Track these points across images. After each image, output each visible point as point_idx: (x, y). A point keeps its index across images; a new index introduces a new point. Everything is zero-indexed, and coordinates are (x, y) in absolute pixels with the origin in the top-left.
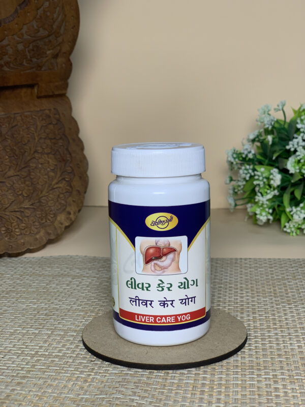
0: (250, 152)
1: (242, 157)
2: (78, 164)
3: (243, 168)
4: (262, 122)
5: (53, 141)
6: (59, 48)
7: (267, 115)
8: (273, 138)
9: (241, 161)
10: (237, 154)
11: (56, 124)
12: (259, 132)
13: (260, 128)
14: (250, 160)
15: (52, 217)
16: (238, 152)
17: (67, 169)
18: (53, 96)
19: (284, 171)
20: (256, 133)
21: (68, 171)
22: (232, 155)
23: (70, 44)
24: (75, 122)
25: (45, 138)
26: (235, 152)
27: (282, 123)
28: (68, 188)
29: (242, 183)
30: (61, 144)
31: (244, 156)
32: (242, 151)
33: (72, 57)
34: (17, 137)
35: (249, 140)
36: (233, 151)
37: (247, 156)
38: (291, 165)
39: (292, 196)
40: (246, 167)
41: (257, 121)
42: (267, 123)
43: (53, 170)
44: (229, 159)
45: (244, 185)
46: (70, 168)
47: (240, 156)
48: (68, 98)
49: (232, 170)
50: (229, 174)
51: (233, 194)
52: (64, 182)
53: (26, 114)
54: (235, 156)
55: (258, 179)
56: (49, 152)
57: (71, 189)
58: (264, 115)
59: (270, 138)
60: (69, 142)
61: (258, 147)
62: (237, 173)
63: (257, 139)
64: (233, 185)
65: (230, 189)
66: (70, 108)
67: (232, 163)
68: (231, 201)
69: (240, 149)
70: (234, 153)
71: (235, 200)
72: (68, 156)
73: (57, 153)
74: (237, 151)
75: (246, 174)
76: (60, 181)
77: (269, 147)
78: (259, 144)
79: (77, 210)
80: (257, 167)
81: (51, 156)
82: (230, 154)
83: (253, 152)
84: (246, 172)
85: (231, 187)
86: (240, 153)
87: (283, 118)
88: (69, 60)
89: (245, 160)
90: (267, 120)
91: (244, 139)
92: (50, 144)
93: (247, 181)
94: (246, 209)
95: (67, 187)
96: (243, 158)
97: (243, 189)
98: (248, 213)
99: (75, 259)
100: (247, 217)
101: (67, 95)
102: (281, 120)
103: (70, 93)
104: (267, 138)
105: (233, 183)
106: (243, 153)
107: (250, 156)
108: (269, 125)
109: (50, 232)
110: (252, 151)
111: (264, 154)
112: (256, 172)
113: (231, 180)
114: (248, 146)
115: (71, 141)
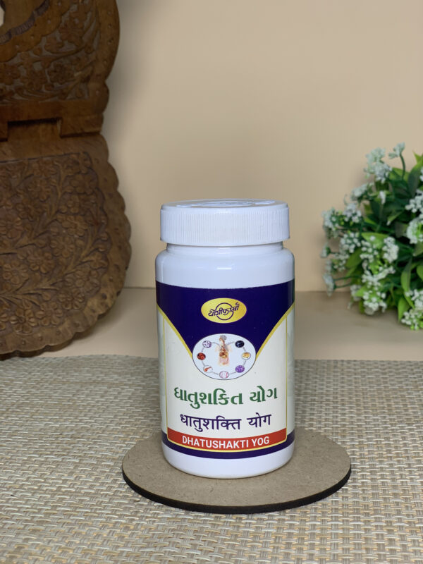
0: (355, 214)
1: (344, 220)
2: (117, 229)
3: (346, 236)
4: (372, 173)
5: (82, 197)
6: (90, 68)
7: (378, 163)
8: (387, 195)
9: (343, 226)
10: (336, 216)
11: (87, 173)
12: (368, 187)
13: (369, 181)
14: (355, 224)
15: (80, 302)
16: (339, 215)
17: (101, 235)
18: (82, 135)
19: (402, 241)
20: (364, 188)
21: (103, 239)
22: (331, 219)
23: (105, 62)
24: (113, 171)
25: (71, 193)
26: (334, 214)
27: (400, 174)
28: (103, 261)
29: (343, 257)
30: (93, 201)
31: (346, 220)
32: (344, 214)
33: (108, 82)
34: (32, 191)
35: (353, 198)
36: (331, 213)
37: (350, 219)
38: (411, 232)
39: (413, 274)
40: (349, 235)
41: (365, 171)
42: (379, 173)
43: (81, 238)
44: (327, 224)
45: (347, 260)
46: (105, 235)
47: (341, 219)
48: (102, 137)
49: (329, 238)
50: (326, 244)
51: (331, 272)
52: (97, 253)
53: (45, 159)
54: (334, 219)
55: (366, 252)
56: (77, 211)
57: (106, 264)
58: (374, 164)
59: (383, 195)
60: (104, 198)
61: (366, 206)
62: (337, 243)
63: (365, 196)
64: (331, 260)
65: (327, 265)
66: (106, 152)
67: (330, 229)
68: (329, 282)
69: (341, 210)
70: (333, 216)
71: (334, 280)
72: (103, 217)
73: (88, 214)
74: (337, 213)
75: (350, 244)
76: (92, 252)
77: (382, 207)
78: (367, 202)
79: (115, 292)
80: (365, 235)
81: (79, 217)
82: (327, 217)
83: (359, 214)
84: (349, 241)
85: (329, 262)
86: (342, 216)
87: (401, 167)
88: (105, 85)
89: (348, 226)
90: (378, 170)
91: (346, 195)
92: (78, 201)
93: (350, 254)
94: (349, 292)
95: (101, 261)
96: (345, 222)
97: (345, 265)
98: (352, 298)
99: (111, 360)
100: (350, 304)
101: (102, 133)
102: (398, 170)
103: (105, 132)
104: (379, 194)
105: (331, 256)
106: (346, 216)
107: (356, 220)
108: (381, 176)
109: (77, 322)
110: (357, 212)
111: (375, 217)
112: (363, 242)
113: (329, 252)
114: (353, 206)
115: (107, 197)
